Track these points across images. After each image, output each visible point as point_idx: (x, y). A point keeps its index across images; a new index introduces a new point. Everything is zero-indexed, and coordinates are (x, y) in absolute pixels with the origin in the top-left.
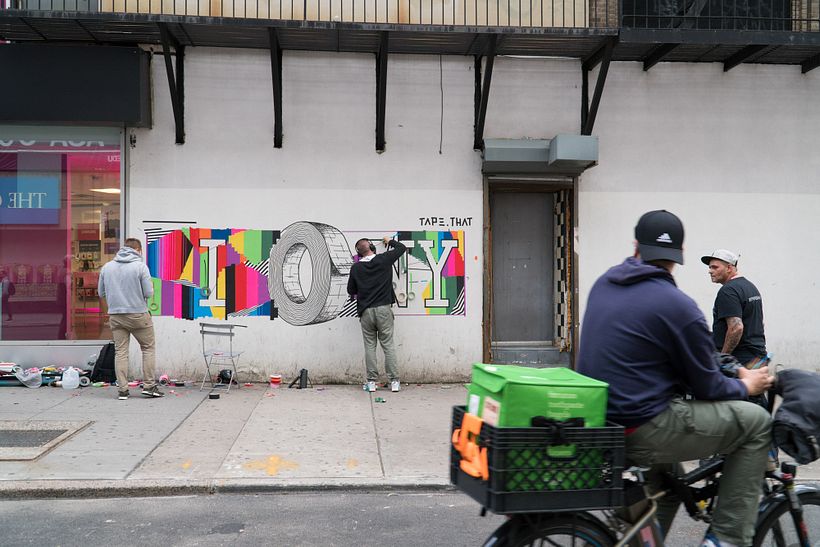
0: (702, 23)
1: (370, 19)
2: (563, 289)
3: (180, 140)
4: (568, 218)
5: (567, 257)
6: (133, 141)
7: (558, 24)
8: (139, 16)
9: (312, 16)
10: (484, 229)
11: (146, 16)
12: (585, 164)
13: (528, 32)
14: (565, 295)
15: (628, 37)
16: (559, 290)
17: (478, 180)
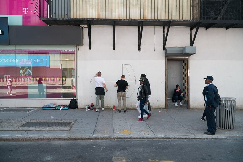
0: (223, 18)
1: (139, 18)
2: (185, 85)
3: (90, 48)
4: (186, 67)
5: (186, 77)
6: (79, 49)
7: (186, 19)
8: (82, 19)
9: (125, 18)
10: (166, 70)
11: (84, 19)
12: (192, 54)
13: (179, 21)
14: (186, 87)
15: (204, 22)
16: (184, 85)
17: (164, 58)
